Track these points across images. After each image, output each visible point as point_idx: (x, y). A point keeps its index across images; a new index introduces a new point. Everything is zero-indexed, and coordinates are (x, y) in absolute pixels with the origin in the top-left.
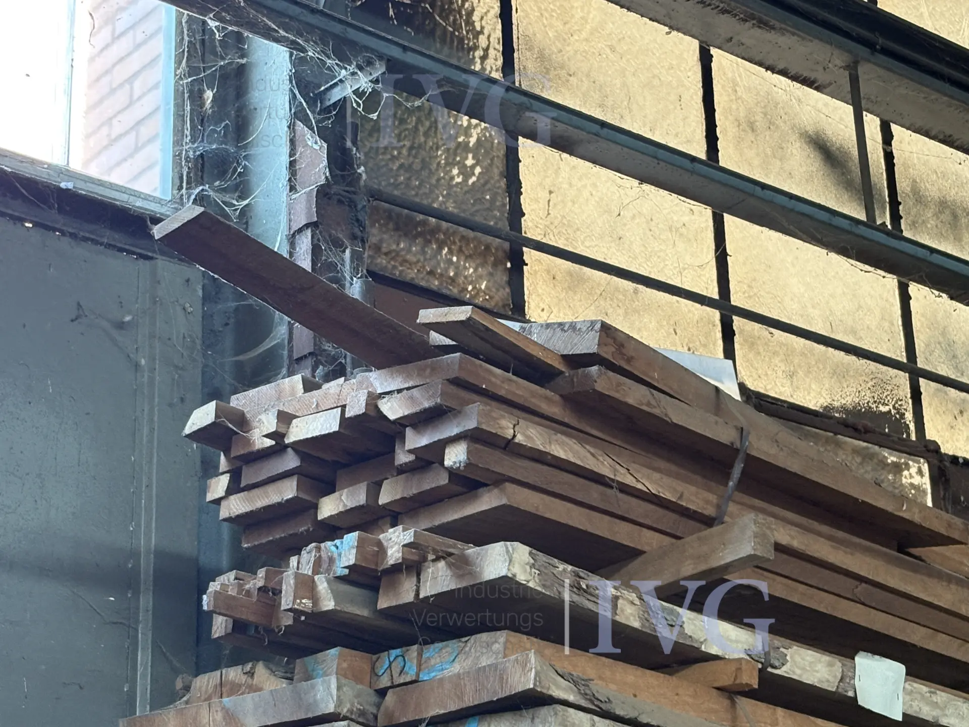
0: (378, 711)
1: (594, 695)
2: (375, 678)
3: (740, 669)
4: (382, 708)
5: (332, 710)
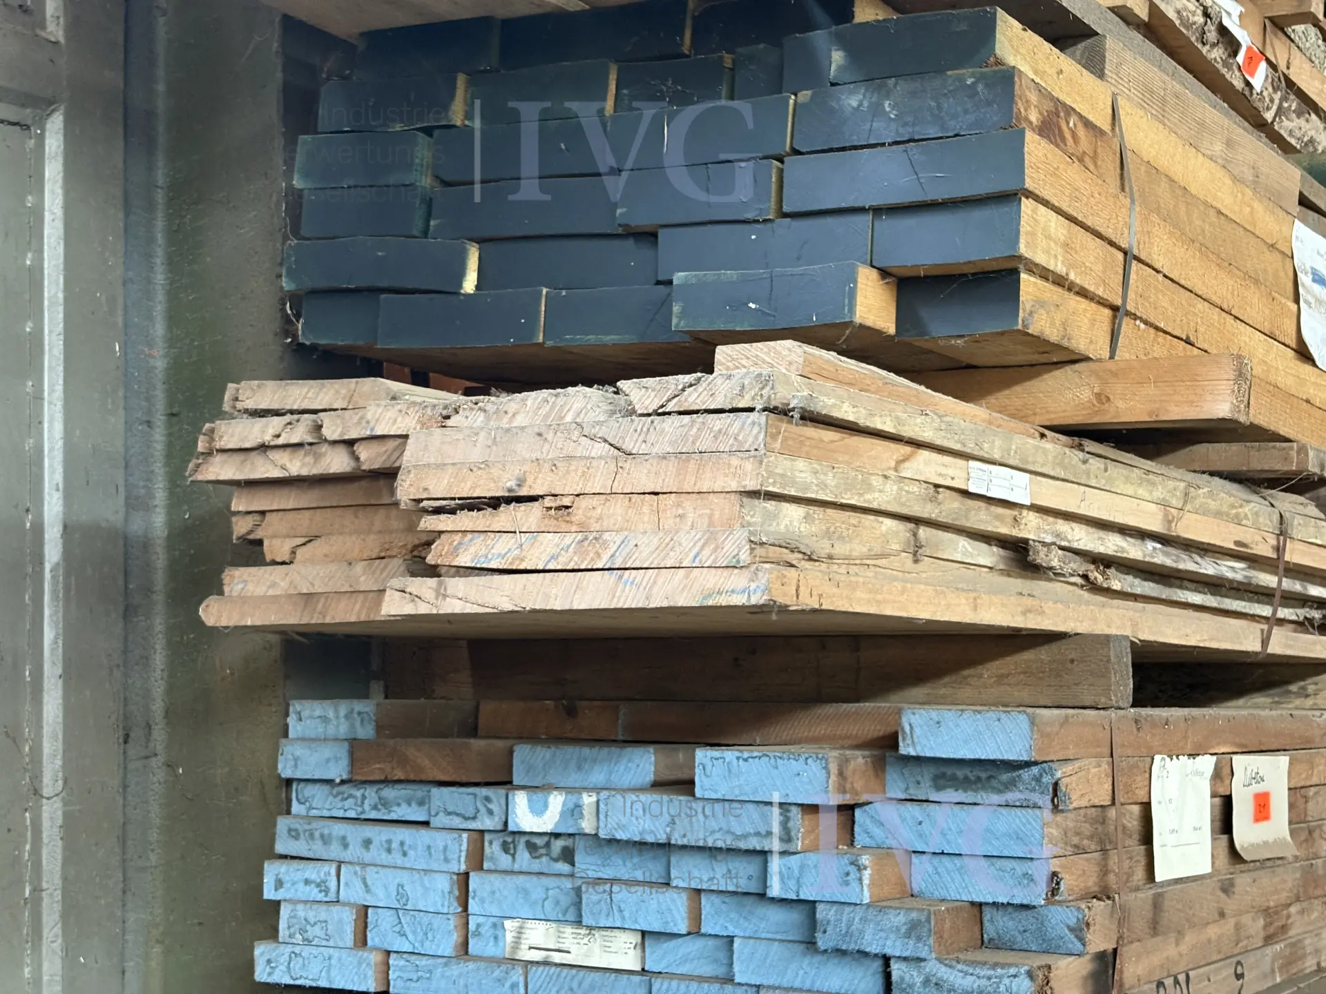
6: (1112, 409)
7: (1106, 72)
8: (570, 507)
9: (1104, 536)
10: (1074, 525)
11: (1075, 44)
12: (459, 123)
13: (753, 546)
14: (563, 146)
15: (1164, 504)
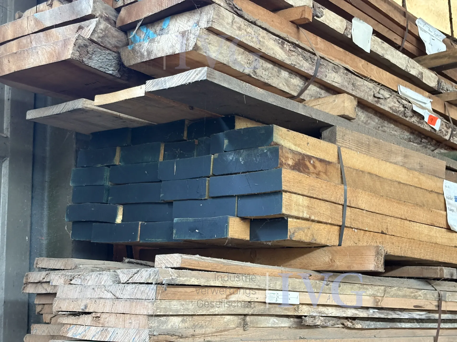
0: (116, 19)
1: (234, 5)
2: (116, 2)
3: (304, 10)
4: (119, 18)
5: (90, 13)
6: (336, 265)
7: (337, 139)
8: (100, 317)
9: (345, 310)
10: (328, 308)
11: (327, 129)
12: (117, 164)
13: (150, 336)
14: (146, 172)
15: (374, 296)
